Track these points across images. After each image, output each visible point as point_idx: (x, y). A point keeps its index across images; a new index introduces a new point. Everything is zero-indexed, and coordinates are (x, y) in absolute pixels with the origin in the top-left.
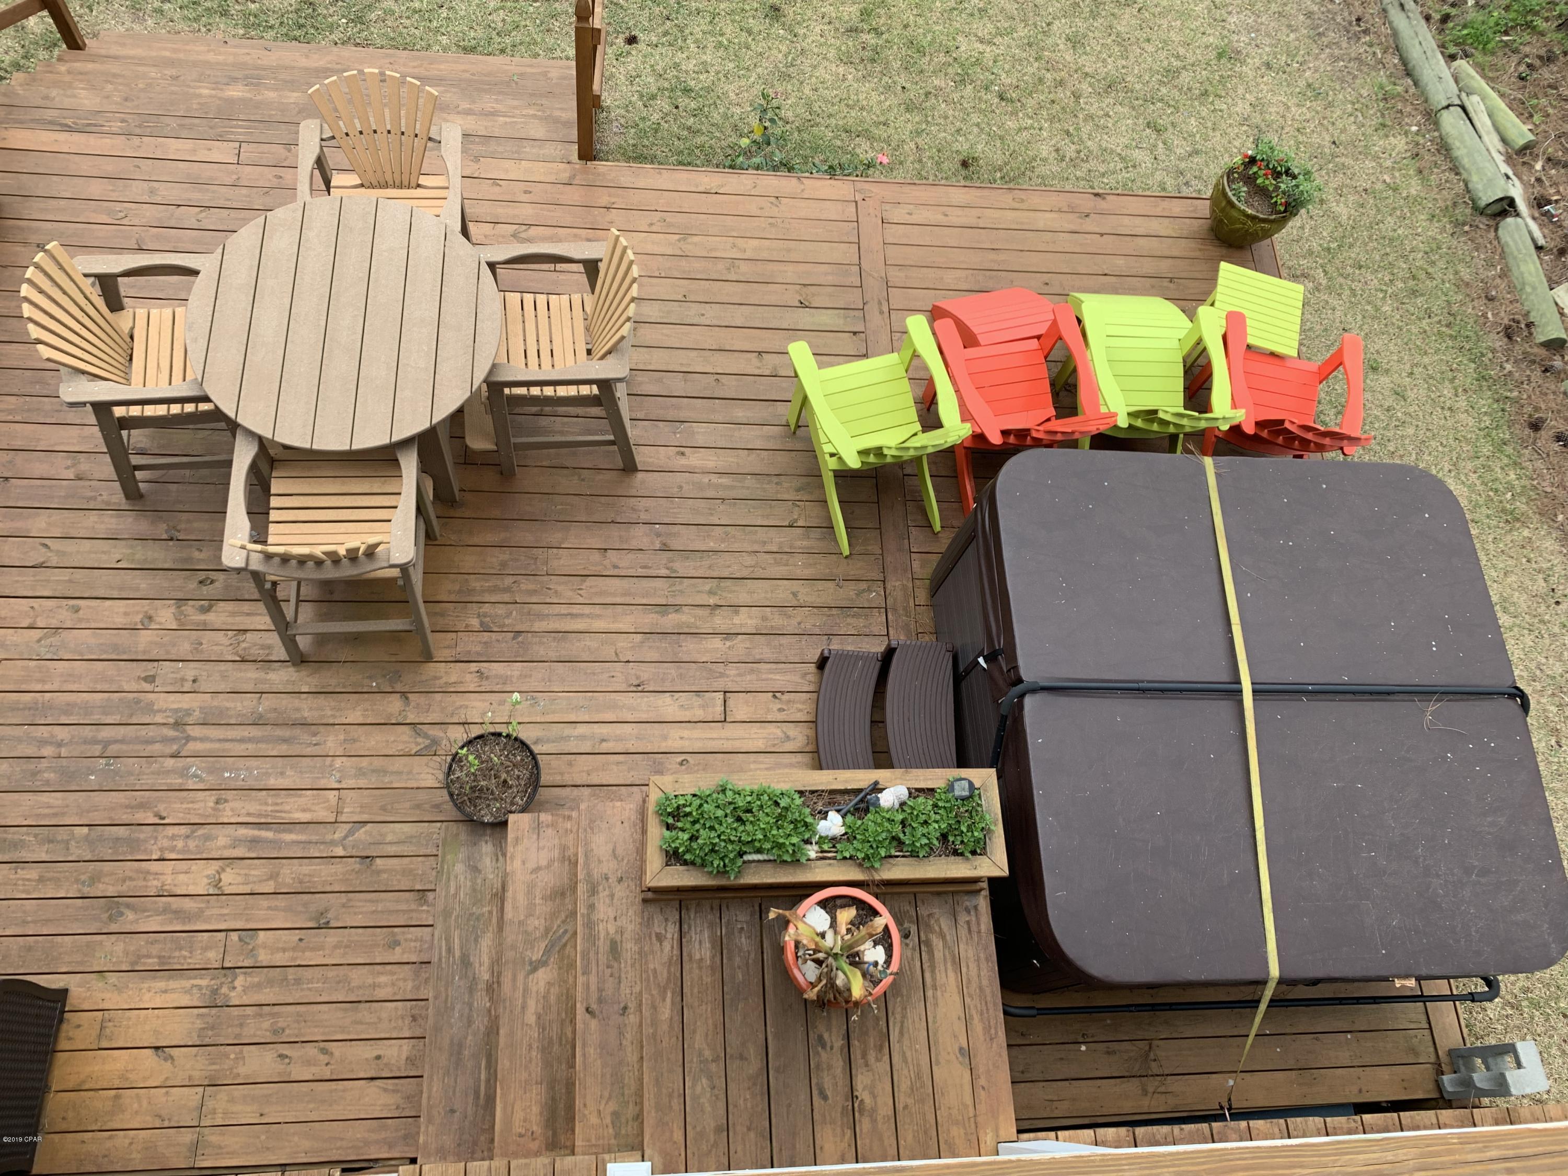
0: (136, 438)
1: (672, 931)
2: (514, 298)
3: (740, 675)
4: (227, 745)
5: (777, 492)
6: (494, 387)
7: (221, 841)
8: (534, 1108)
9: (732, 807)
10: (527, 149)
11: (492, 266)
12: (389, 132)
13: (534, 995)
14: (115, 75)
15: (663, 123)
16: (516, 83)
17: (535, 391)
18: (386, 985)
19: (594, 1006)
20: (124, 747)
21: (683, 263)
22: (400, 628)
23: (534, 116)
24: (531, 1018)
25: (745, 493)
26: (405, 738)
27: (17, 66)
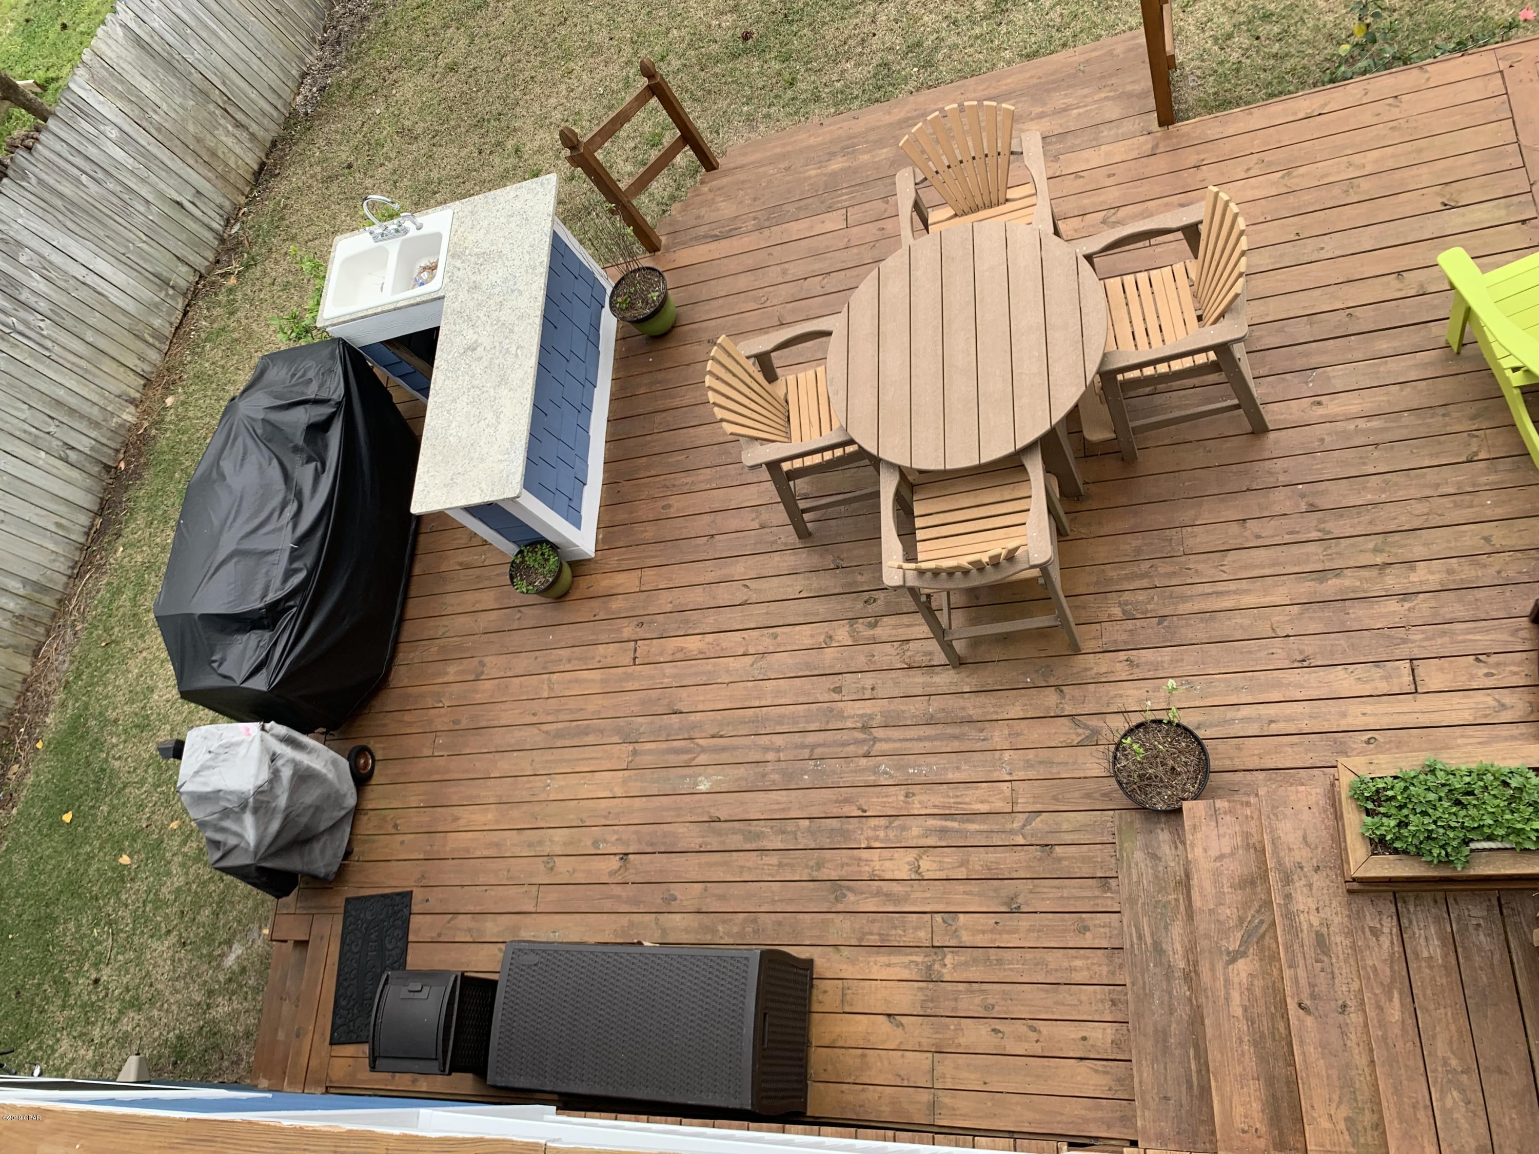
0: (800, 485)
1: (1389, 925)
2: (1114, 284)
3: (1427, 639)
4: (908, 744)
5: (1445, 426)
6: (1107, 376)
7: (915, 831)
8: (1254, 1105)
9: (1446, 789)
10: (1105, 133)
11: (1089, 258)
12: (974, 158)
13: (1236, 986)
14: (743, 182)
15: (1244, 60)
16: (1083, 72)
17: (1149, 371)
18: (1082, 969)
19: (1307, 1002)
20: (826, 750)
21: (1291, 199)
22: (1046, 624)
23: (1107, 98)
24: (1239, 1012)
25: (1404, 433)
26: (1065, 730)
27: (673, 198)
